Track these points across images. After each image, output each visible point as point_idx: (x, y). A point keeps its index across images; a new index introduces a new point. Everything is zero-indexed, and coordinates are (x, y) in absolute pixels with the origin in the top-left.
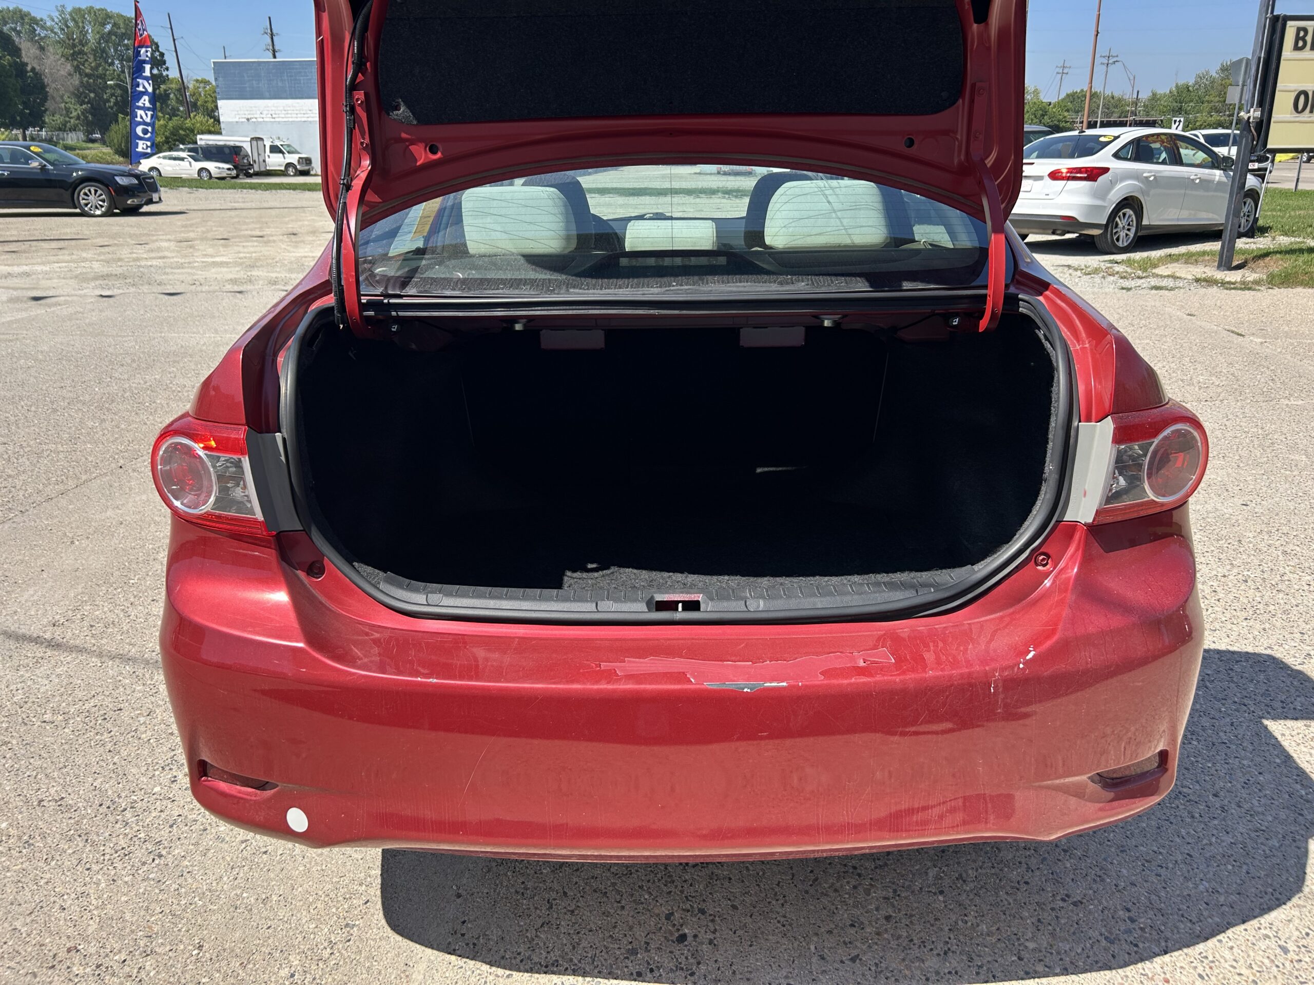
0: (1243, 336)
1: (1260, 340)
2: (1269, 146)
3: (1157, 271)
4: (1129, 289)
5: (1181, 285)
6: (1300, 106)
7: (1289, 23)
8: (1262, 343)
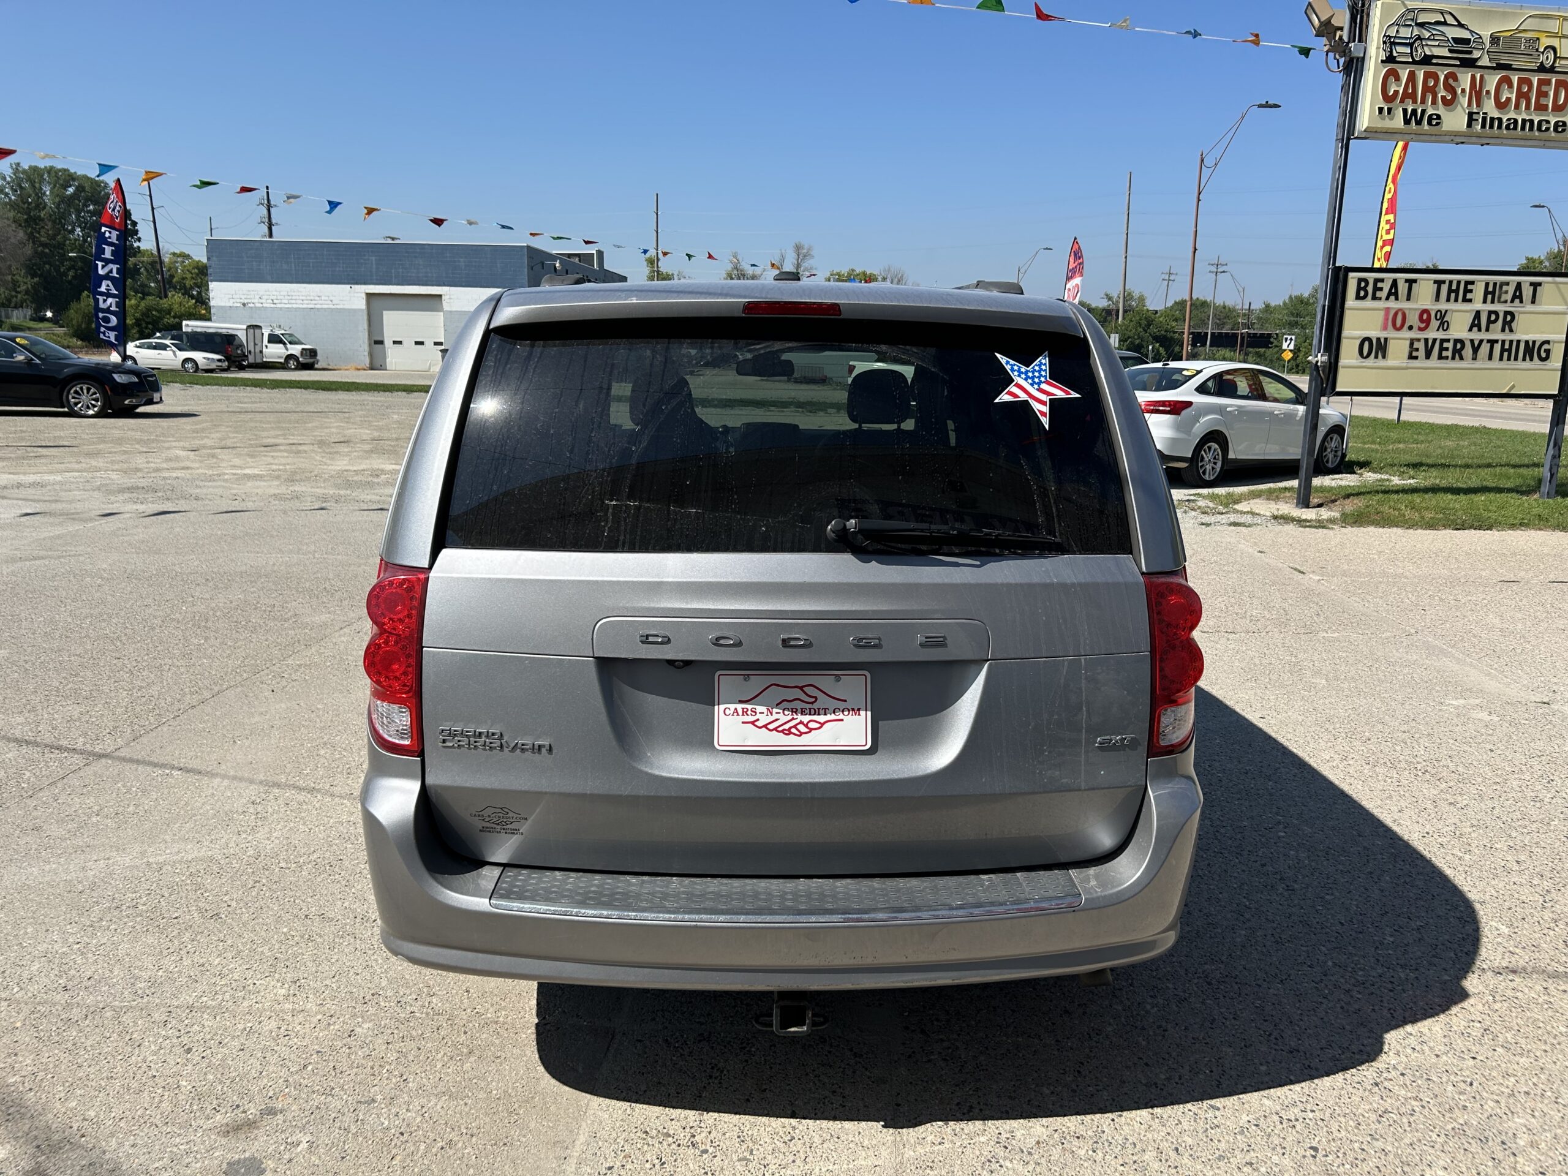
0: (1304, 573)
1: (1318, 578)
2: (1338, 389)
3: (1239, 507)
4: (1208, 525)
5: (1259, 521)
6: (1365, 351)
7: (1351, 275)
8: (1319, 580)
